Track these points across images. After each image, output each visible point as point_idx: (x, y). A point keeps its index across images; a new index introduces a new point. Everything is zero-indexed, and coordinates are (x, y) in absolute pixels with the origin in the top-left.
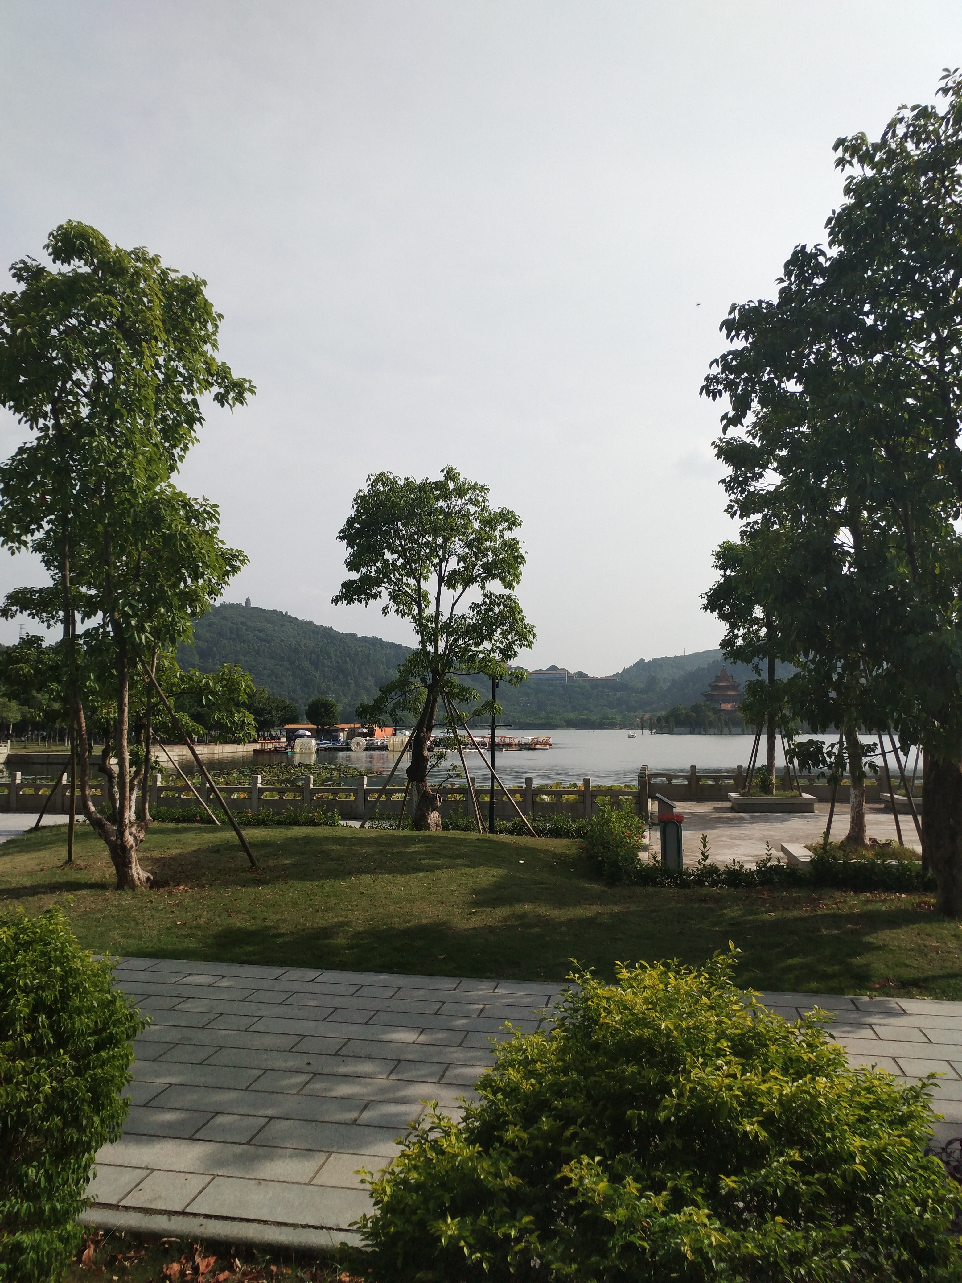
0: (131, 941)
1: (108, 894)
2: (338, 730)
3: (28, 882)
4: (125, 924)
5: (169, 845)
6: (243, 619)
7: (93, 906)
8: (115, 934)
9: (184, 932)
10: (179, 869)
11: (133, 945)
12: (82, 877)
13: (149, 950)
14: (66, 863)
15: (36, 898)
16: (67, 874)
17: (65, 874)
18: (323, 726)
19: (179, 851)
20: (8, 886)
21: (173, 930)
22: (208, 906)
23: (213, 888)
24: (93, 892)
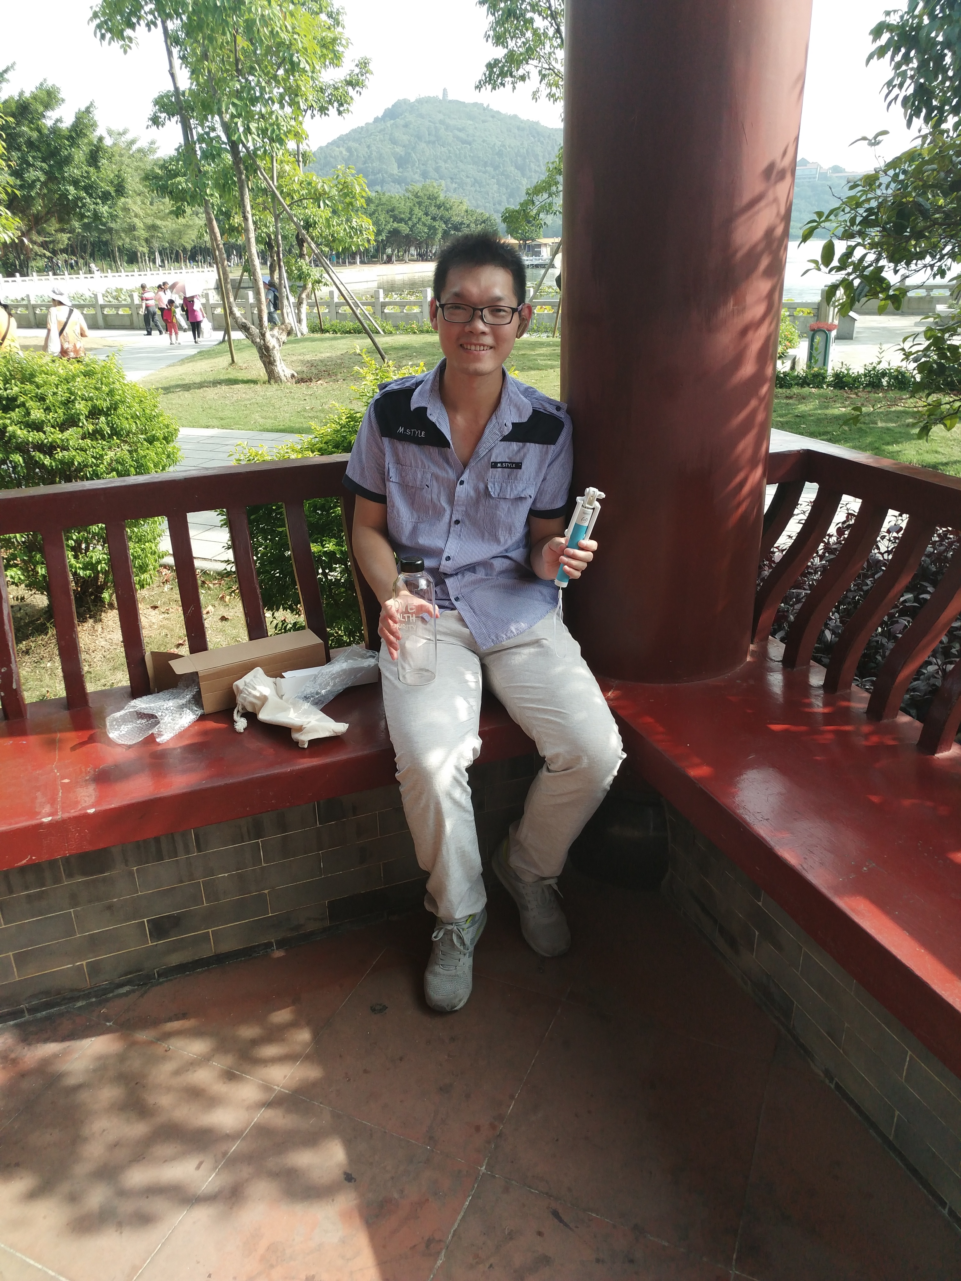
0: (269, 421)
1: (258, 387)
2: (539, 246)
3: (198, 380)
4: (265, 409)
5: (322, 350)
6: (441, 117)
7: (244, 396)
8: (257, 416)
9: (310, 415)
10: (324, 369)
11: (269, 423)
12: (241, 375)
13: (281, 427)
14: (231, 364)
15: (201, 390)
16: (229, 373)
17: (227, 373)
18: (525, 240)
19: (328, 355)
20: (184, 383)
21: (302, 413)
22: (336, 396)
23: (344, 382)
24: (247, 386)
